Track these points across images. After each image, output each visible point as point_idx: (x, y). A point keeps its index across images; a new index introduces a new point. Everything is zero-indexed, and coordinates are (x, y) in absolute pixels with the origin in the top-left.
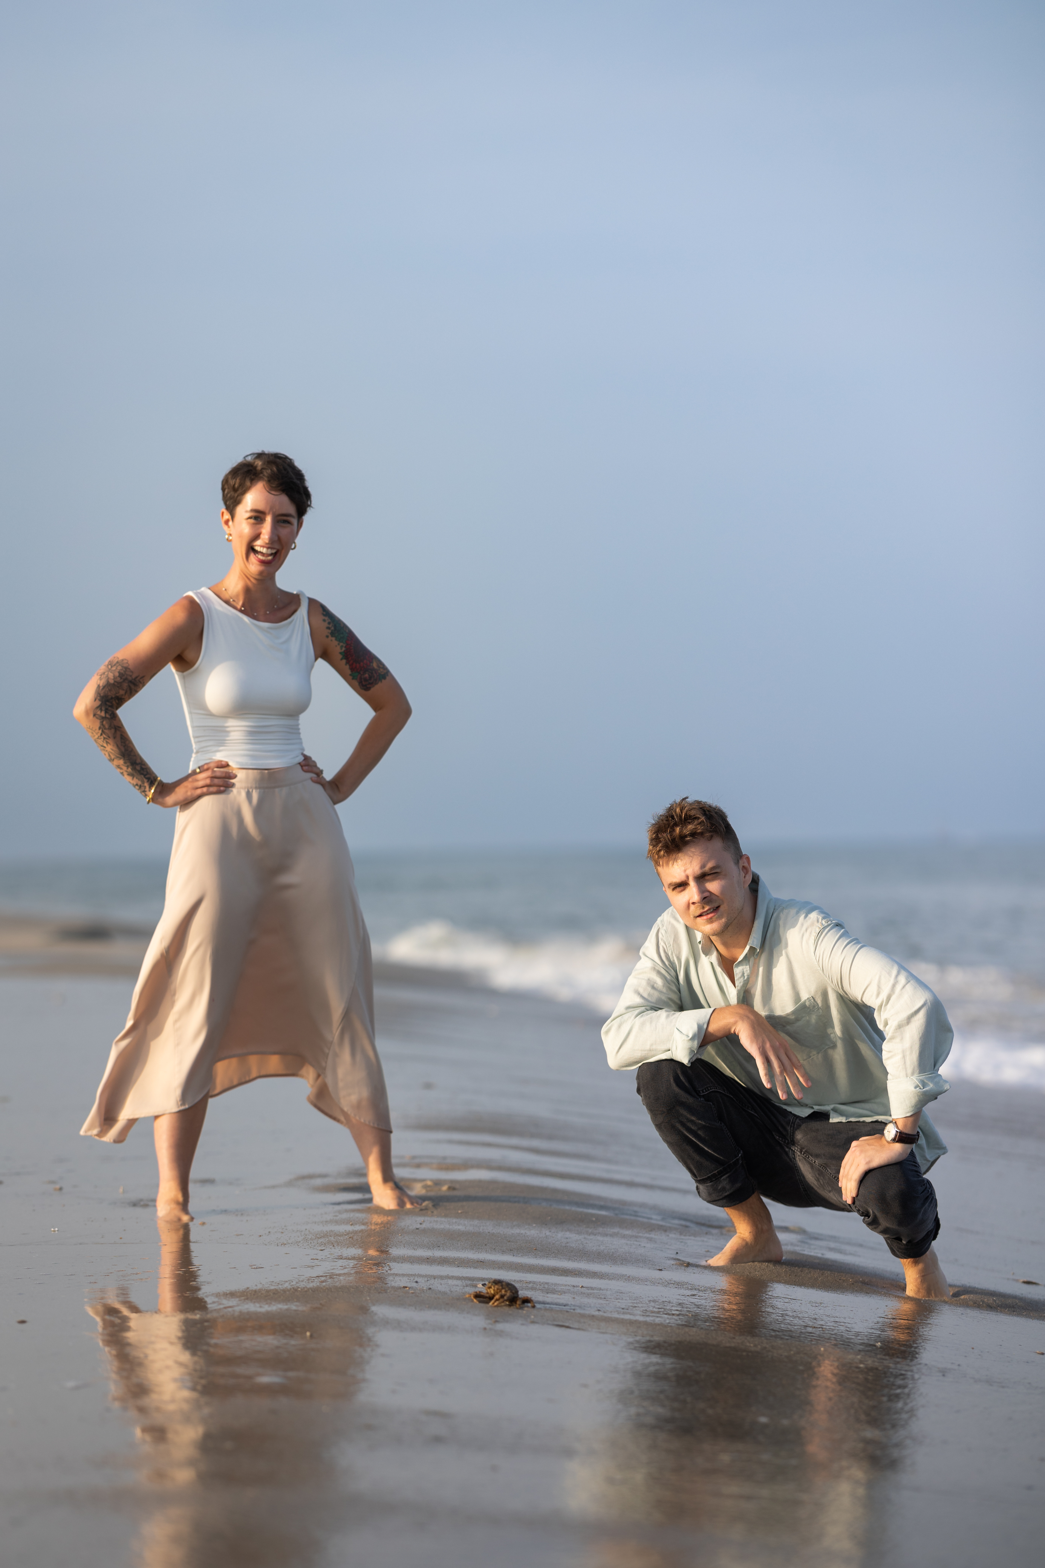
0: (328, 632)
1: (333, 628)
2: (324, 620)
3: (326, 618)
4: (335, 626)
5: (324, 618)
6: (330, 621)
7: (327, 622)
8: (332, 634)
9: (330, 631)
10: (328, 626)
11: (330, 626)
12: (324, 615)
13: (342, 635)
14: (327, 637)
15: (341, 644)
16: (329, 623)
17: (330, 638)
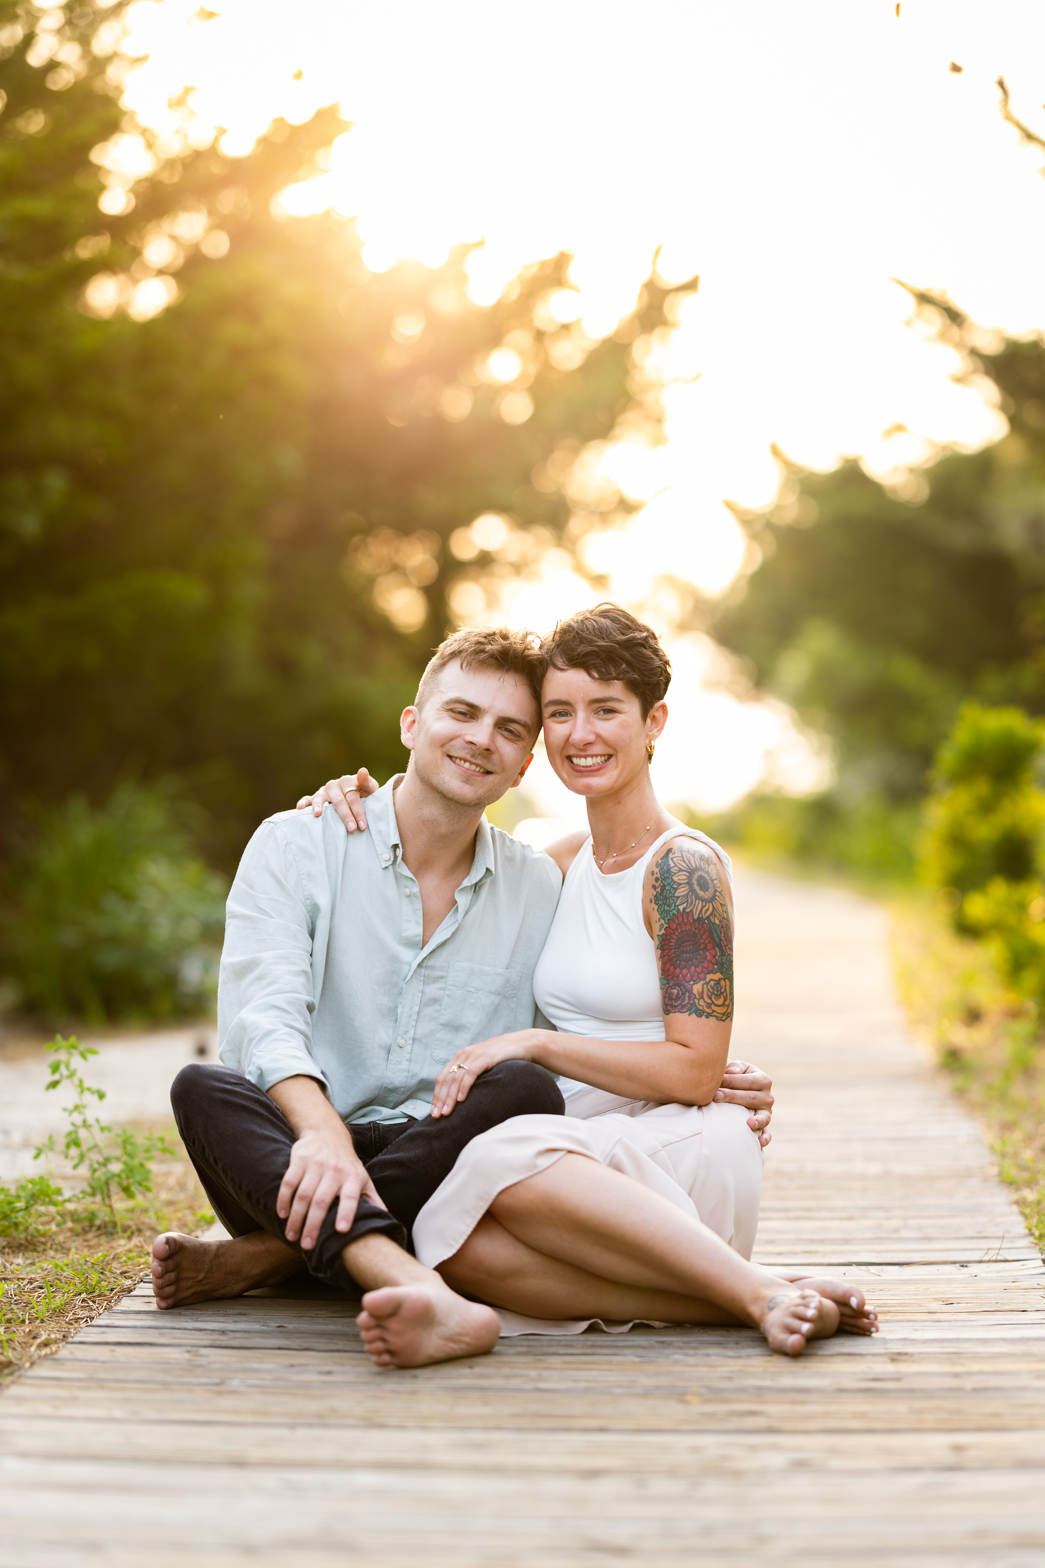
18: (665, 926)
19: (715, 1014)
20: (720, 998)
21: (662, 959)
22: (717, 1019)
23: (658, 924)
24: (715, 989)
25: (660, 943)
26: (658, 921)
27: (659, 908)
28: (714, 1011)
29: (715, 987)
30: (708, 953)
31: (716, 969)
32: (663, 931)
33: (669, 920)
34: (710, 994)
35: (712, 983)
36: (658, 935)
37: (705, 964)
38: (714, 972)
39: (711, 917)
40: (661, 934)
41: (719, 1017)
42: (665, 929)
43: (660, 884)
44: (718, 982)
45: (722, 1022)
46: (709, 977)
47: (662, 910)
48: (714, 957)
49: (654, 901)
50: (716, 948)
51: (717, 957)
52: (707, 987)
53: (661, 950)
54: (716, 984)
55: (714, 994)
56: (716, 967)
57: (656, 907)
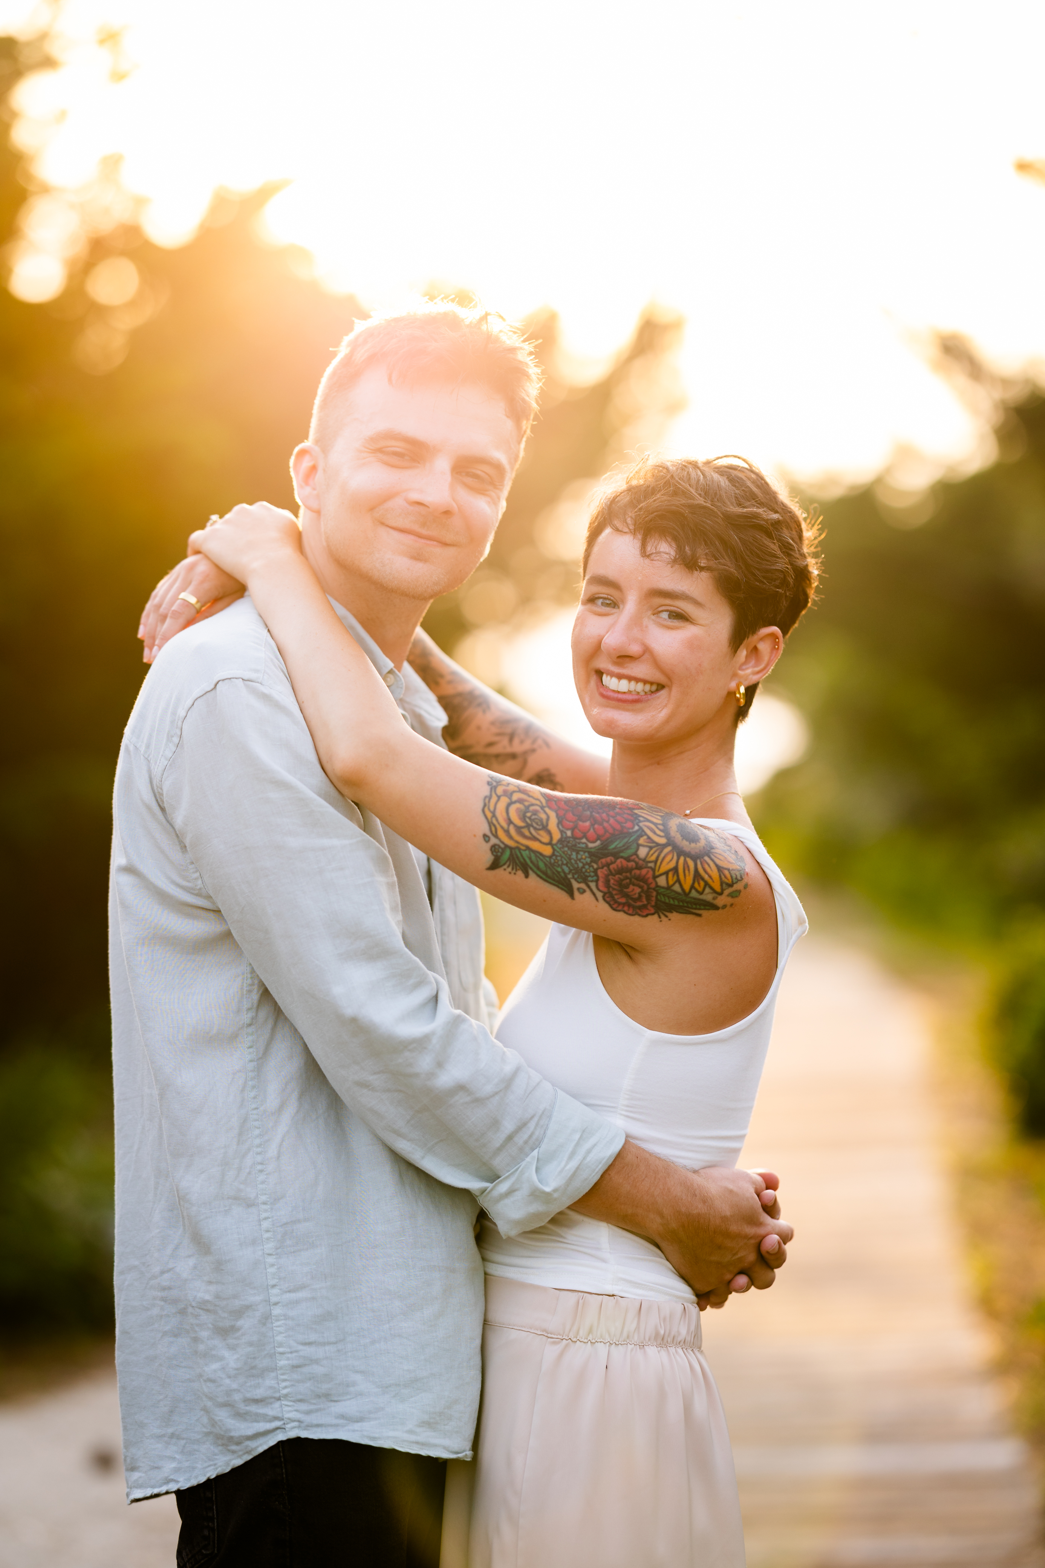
19: (494, 799)
20: (520, 819)
22: (486, 797)
24: (533, 817)
28: (499, 797)
29: (536, 817)
30: (588, 824)
31: (566, 833)
34: (526, 804)
35: (543, 816)
37: (570, 815)
38: (560, 827)
39: (645, 837)
41: (489, 801)
44: (545, 828)
45: (481, 805)
46: (553, 815)
48: (585, 836)
50: (598, 843)
51: (584, 840)
52: (537, 805)
54: (541, 820)
55: (525, 813)
56: (569, 833)
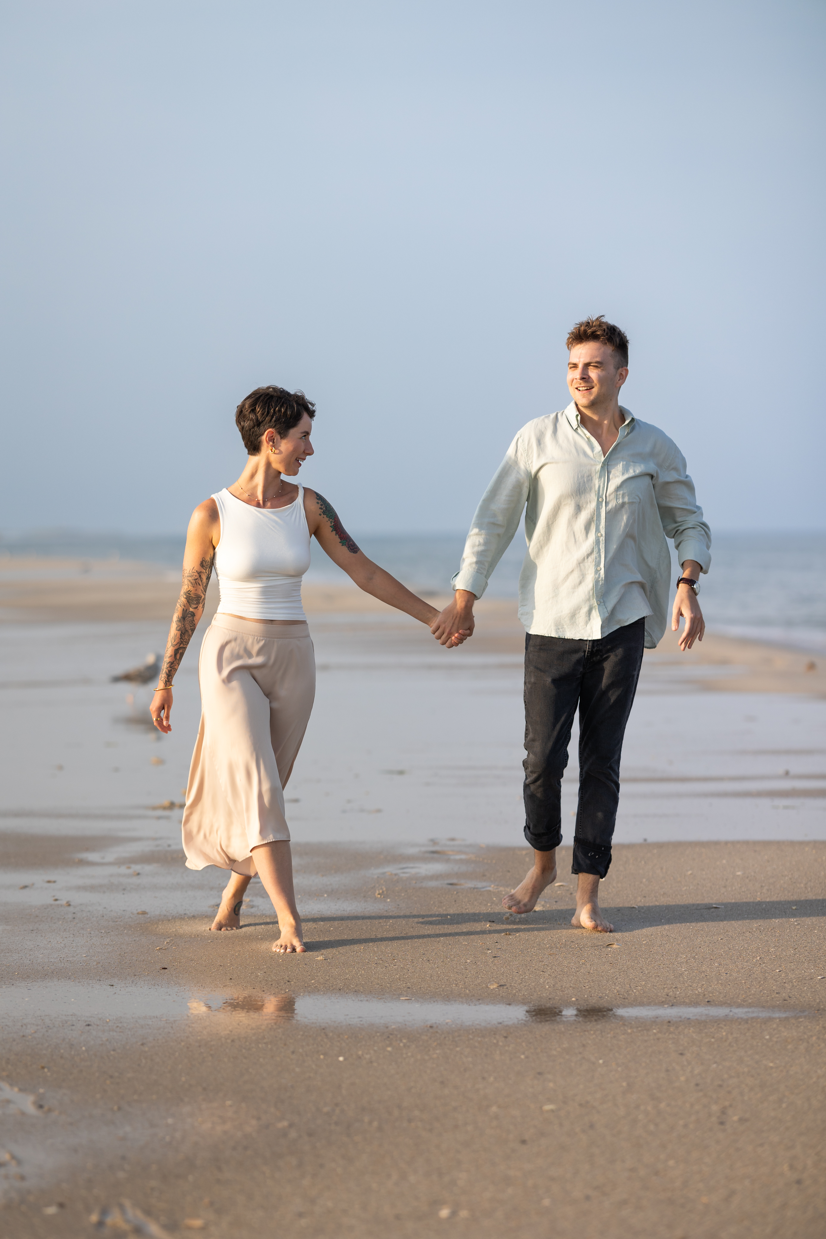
0: (320, 511)
1: (324, 509)
2: (318, 503)
3: (319, 501)
4: (326, 507)
5: (318, 501)
6: (322, 503)
7: (320, 504)
8: (324, 513)
9: (322, 511)
10: (321, 507)
11: (322, 507)
12: (317, 499)
13: (331, 514)
14: (320, 515)
15: (331, 520)
16: (322, 505)
17: (322, 515)
18: (333, 521)
21: (338, 534)
23: (329, 522)
25: (333, 528)
26: (328, 521)
27: (327, 515)
32: (333, 524)
33: (334, 518)
36: (330, 526)
40: (332, 525)
42: (334, 522)
43: (324, 507)
47: (329, 515)
49: (322, 514)
53: (335, 531)
57: (325, 516)
